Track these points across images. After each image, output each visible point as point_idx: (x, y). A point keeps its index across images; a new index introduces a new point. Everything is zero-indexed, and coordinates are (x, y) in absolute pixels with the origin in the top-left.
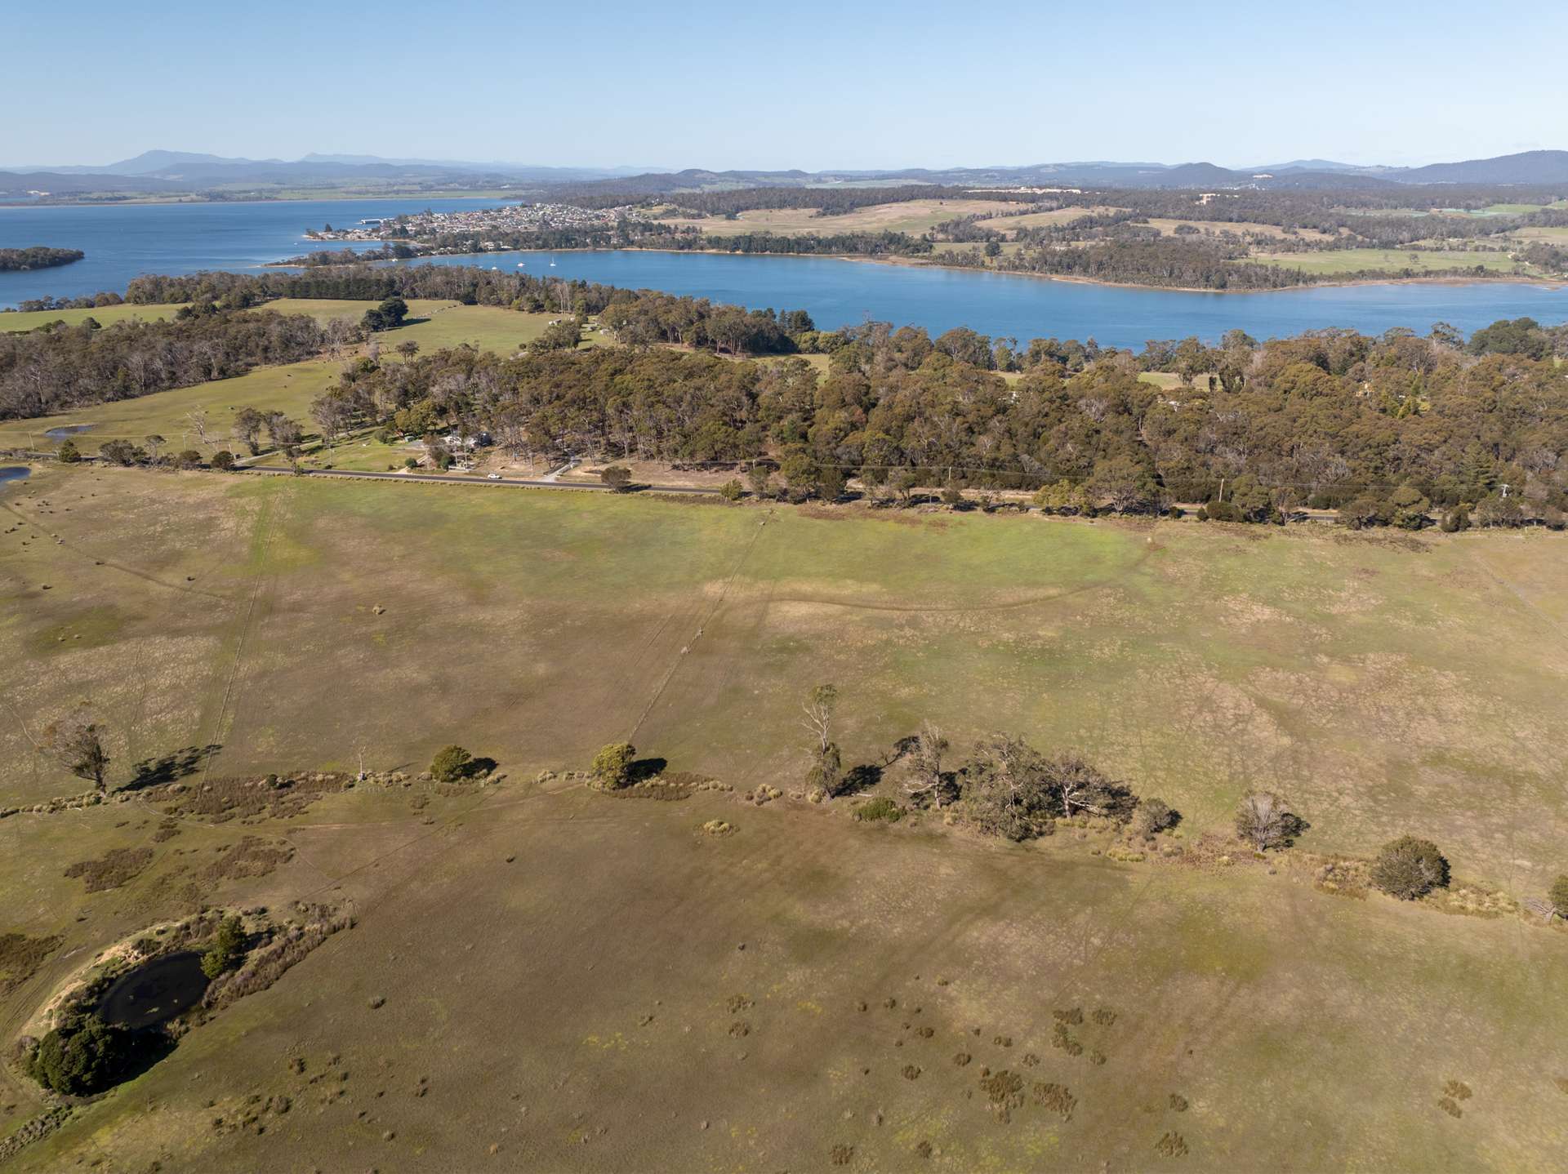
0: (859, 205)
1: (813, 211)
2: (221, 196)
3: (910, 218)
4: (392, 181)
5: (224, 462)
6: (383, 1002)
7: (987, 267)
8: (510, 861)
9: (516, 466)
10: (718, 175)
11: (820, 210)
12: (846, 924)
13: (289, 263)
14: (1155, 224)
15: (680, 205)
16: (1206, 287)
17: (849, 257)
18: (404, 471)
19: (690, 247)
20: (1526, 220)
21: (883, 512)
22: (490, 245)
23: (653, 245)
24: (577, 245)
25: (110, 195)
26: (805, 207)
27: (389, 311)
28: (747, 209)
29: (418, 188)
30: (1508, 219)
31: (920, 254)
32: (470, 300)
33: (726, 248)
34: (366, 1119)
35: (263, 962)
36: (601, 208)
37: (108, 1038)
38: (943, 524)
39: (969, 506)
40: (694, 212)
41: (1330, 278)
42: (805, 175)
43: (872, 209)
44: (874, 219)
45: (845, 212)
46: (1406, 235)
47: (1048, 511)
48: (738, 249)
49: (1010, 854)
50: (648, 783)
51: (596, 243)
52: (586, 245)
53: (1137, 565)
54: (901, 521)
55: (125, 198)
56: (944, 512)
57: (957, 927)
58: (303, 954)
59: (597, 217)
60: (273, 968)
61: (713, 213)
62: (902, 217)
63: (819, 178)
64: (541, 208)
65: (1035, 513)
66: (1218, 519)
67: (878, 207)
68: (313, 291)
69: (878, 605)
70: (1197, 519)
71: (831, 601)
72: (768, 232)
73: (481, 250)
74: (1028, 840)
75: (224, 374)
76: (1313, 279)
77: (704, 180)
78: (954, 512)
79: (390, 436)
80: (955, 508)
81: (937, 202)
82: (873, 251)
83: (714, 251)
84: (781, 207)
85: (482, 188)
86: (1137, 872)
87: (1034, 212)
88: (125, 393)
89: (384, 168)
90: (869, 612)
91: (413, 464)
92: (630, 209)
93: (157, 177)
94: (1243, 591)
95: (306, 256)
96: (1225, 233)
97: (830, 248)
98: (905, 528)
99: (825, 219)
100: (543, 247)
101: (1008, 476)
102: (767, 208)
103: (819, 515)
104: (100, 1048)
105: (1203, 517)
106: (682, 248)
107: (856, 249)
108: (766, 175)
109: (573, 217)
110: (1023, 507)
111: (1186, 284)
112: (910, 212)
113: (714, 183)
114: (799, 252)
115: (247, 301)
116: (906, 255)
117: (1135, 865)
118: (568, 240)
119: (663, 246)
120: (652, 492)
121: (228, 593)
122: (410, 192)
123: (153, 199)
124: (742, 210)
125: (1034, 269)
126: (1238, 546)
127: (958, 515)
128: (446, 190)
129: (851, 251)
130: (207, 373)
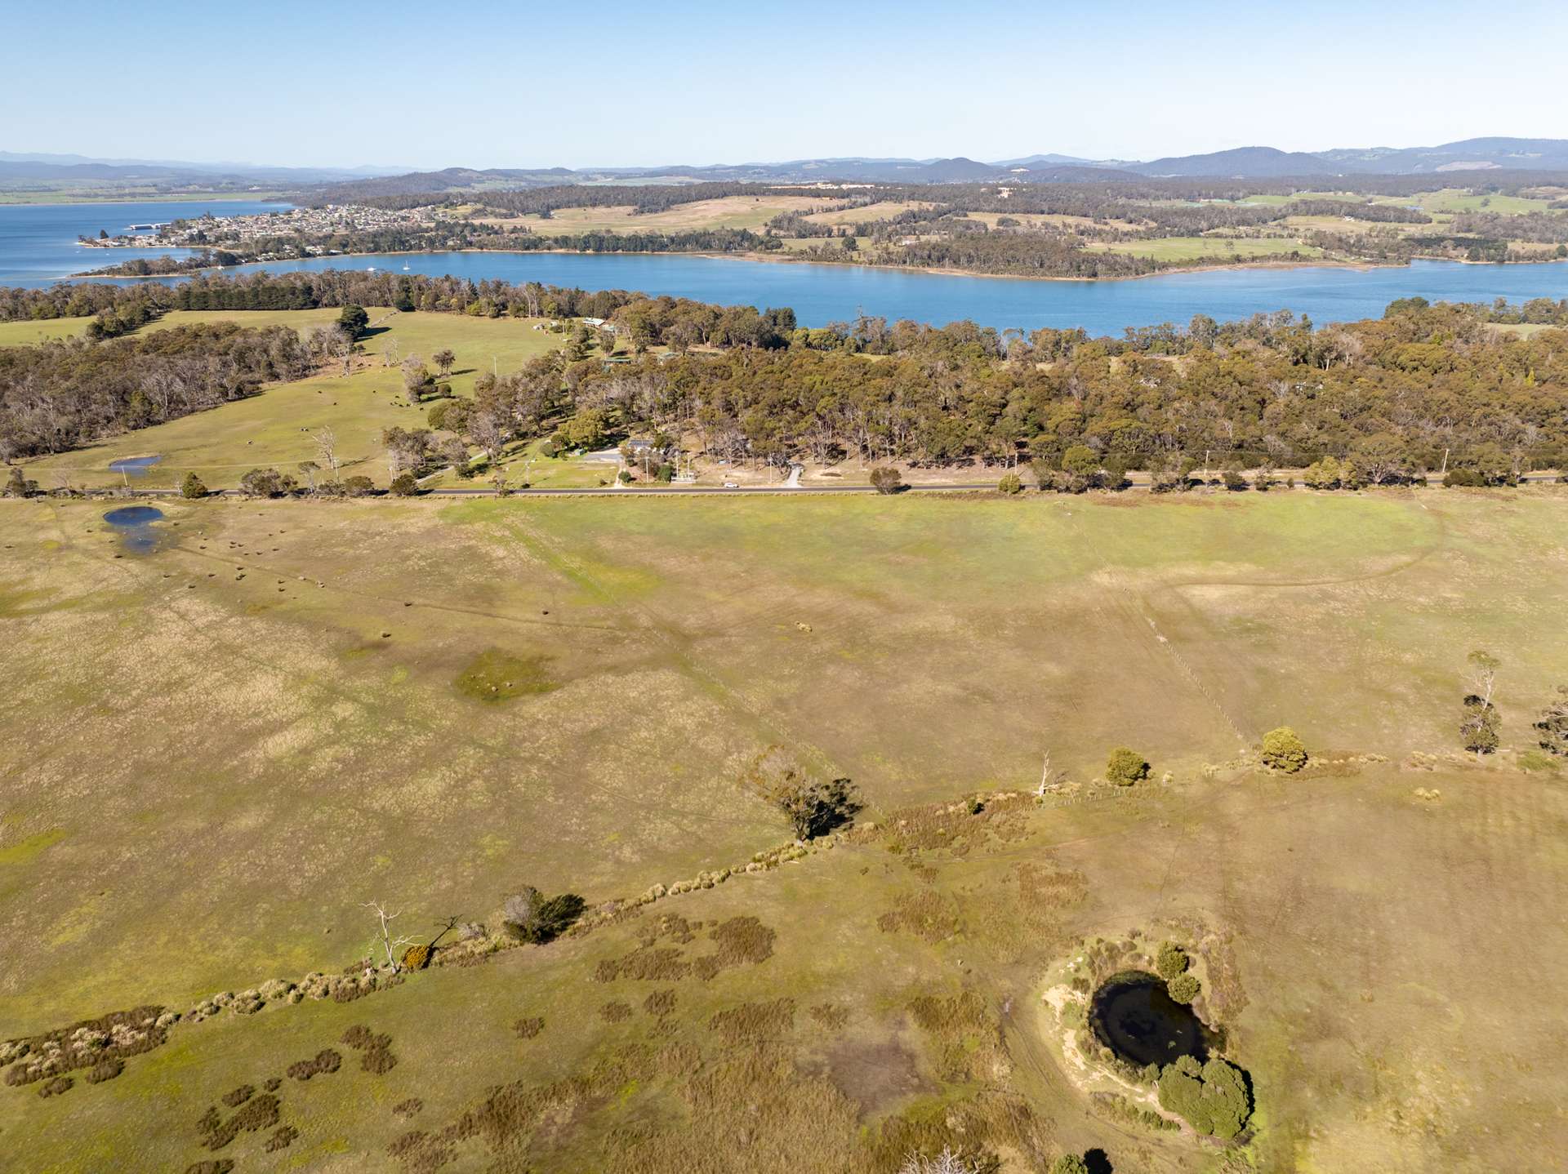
0: (674, 202)
1: (630, 209)
3: (737, 214)
4: (118, 183)
7: (856, 262)
13: (100, 273)
14: (974, 216)
15: (484, 204)
16: (1079, 276)
17: (707, 255)
19: (536, 247)
20: (1290, 210)
22: (316, 249)
23: (494, 245)
24: (411, 248)
26: (619, 204)
28: (558, 207)
29: (153, 190)
30: (1276, 209)
31: (774, 251)
36: (402, 209)
40: (504, 211)
41: (1178, 264)
42: (570, 172)
44: (696, 216)
45: (663, 210)
46: (1204, 224)
48: (588, 248)
52: (420, 247)
59: (403, 219)
61: (524, 212)
62: (725, 214)
64: (336, 210)
65: (1304, 490)
67: (695, 203)
73: (309, 255)
76: (1165, 266)
81: (753, 199)
82: (727, 248)
83: (562, 251)
84: (594, 205)
87: (851, 208)
89: (98, 169)
92: (434, 210)
96: (1046, 225)
97: (684, 246)
99: (643, 216)
100: (375, 250)
102: (579, 206)
106: (527, 248)
107: (711, 246)
111: (1058, 274)
112: (730, 209)
114: (653, 251)
116: (764, 252)
119: (506, 246)
122: (150, 195)
124: (551, 209)
125: (905, 262)
128: (187, 192)
129: (705, 248)
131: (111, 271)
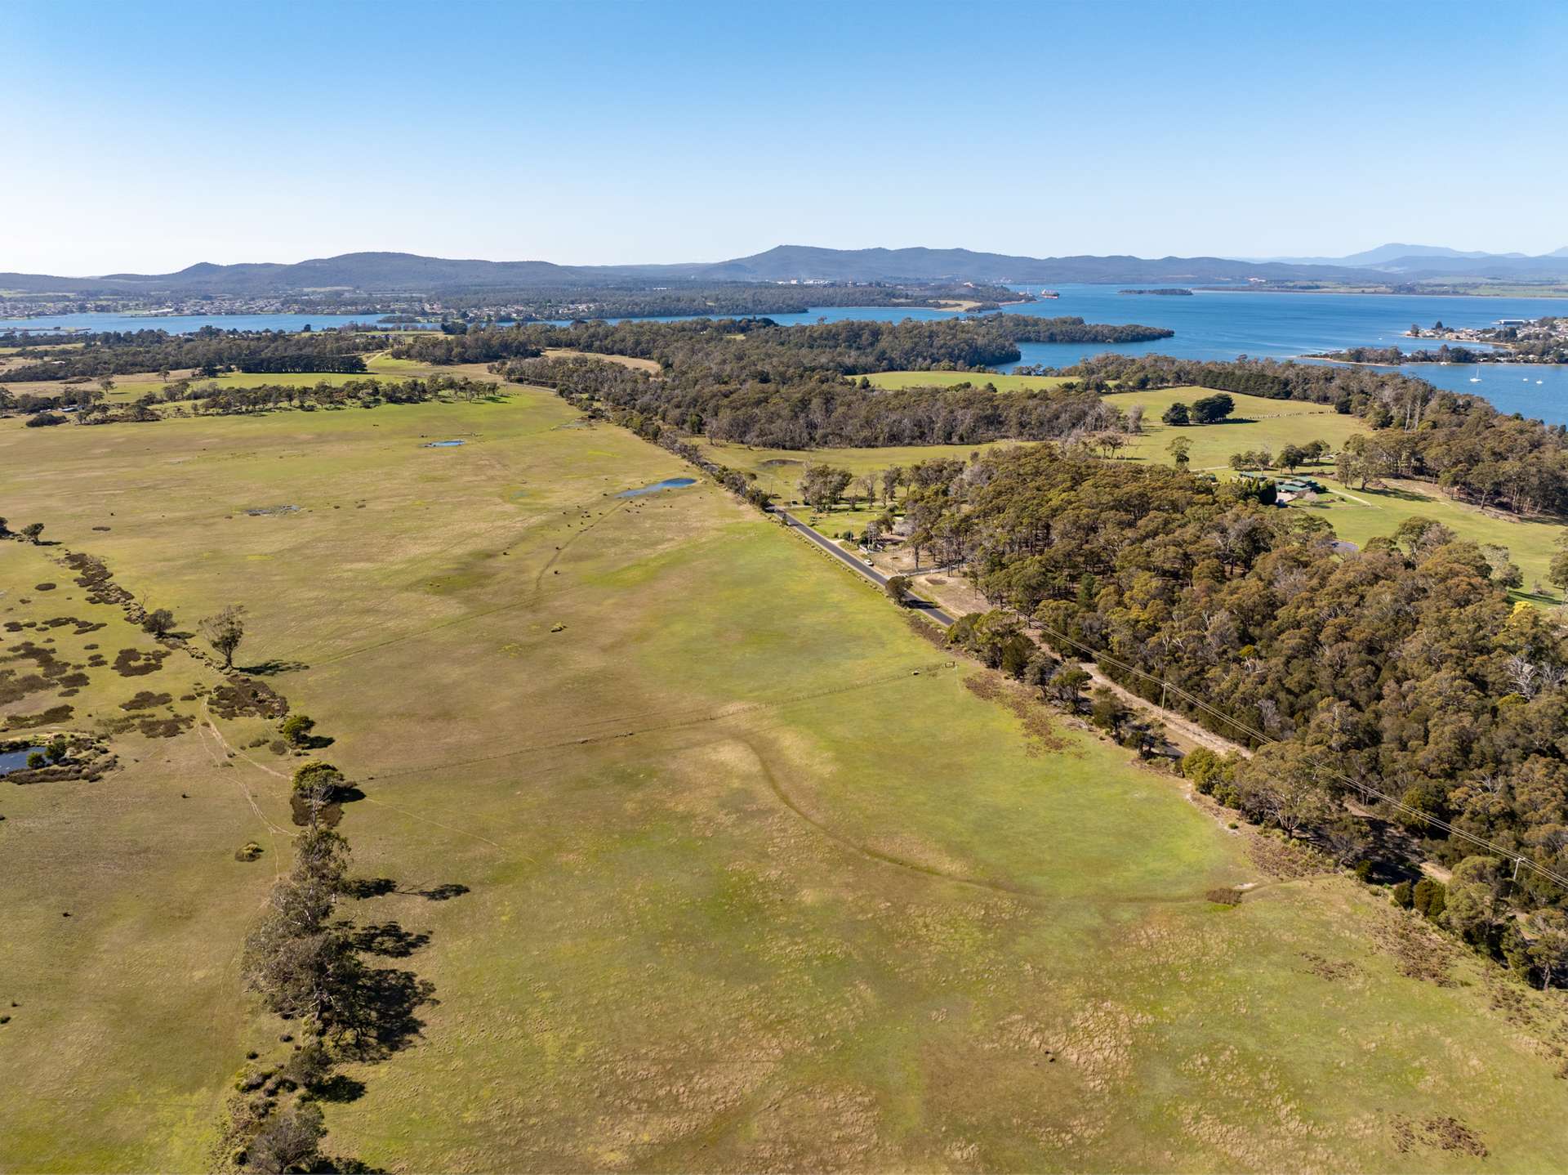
2: (1411, 290)
9: (907, 560)
18: (837, 542)
21: (1042, 708)
25: (1309, 284)
32: (1344, 409)
38: (1058, 747)
55: (1318, 287)
56: (1097, 736)
65: (1191, 784)
66: (1426, 914)
69: (785, 785)
70: (1394, 898)
88: (870, 443)
90: (760, 787)
91: (848, 537)
95: (1344, 351)
98: (1018, 733)
103: (981, 688)
115: (1144, 384)
120: (919, 611)
121: (545, 588)
123: (1342, 290)
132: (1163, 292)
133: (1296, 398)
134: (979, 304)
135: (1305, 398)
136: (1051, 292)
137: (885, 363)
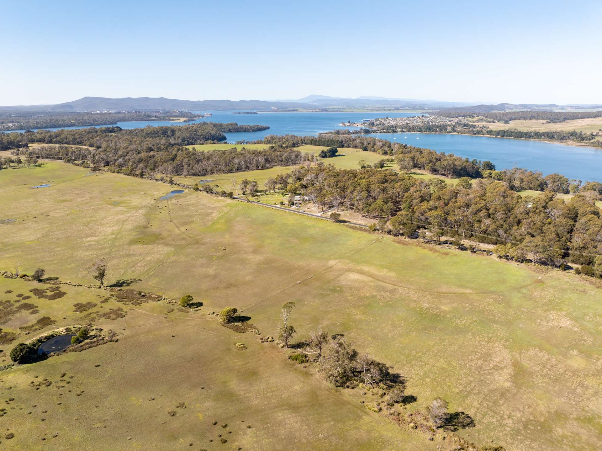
0: (568, 119)
1: (545, 121)
2: (326, 110)
3: (592, 125)
4: (385, 106)
5: (231, 196)
6: (99, 366)
8: (173, 336)
9: (313, 209)
10: (515, 105)
11: (549, 121)
12: (242, 393)
13: (327, 133)
15: (486, 117)
17: (548, 141)
18: (278, 206)
19: (479, 134)
21: (427, 245)
22: (399, 130)
23: (464, 132)
24: (433, 131)
25: (293, 109)
26: (542, 119)
27: (329, 151)
28: (515, 119)
29: (393, 108)
31: (584, 141)
32: (365, 149)
33: (493, 135)
34: (60, 396)
35: (87, 343)
36: (454, 117)
37: (28, 349)
38: (447, 254)
39: (464, 249)
40: (491, 120)
43: (574, 121)
44: (572, 125)
45: (560, 122)
47: (500, 257)
48: (499, 135)
49: (327, 390)
50: (236, 324)
51: (441, 130)
52: (437, 131)
53: (521, 288)
54: (430, 250)
55: (297, 110)
56: (453, 249)
57: (276, 410)
58: (97, 345)
59: (450, 121)
60: (87, 346)
61: (499, 121)
63: (563, 108)
65: (494, 257)
66: (586, 274)
67: (578, 120)
68: (317, 143)
69: (387, 281)
70: (574, 272)
71: (370, 275)
72: (515, 129)
73: (394, 132)
74: (341, 388)
75: (263, 168)
77: (508, 108)
78: (457, 250)
79: (285, 193)
80: (459, 248)
82: (562, 139)
83: (487, 136)
85: (416, 109)
86: (370, 416)
88: (231, 171)
89: (385, 101)
90: (381, 283)
91: (282, 203)
92: (464, 118)
93: (311, 103)
94: (565, 311)
95: (333, 131)
97: (541, 136)
98: (430, 253)
99: (549, 124)
101: (491, 238)
102: (524, 119)
103: (401, 242)
104: (24, 351)
105: (578, 272)
106: (475, 134)
107: (554, 138)
108: (537, 106)
109: (440, 121)
110: (489, 253)
112: (593, 123)
113: (512, 109)
114: (526, 138)
115: (294, 145)
116: (577, 141)
117: (371, 413)
118: (430, 129)
119: (467, 133)
120: (346, 224)
121: (192, 236)
122: (389, 110)
123: (305, 111)
124: (513, 120)
126: (585, 289)
127: (459, 251)
128: (402, 110)
129: (550, 138)
130: (257, 168)
131: (330, 133)
132: (248, 113)
133: (346, 147)
134: (187, 119)
135: (349, 147)
136: (208, 114)
137: (186, 142)
